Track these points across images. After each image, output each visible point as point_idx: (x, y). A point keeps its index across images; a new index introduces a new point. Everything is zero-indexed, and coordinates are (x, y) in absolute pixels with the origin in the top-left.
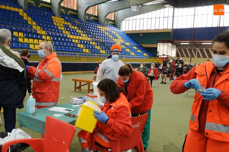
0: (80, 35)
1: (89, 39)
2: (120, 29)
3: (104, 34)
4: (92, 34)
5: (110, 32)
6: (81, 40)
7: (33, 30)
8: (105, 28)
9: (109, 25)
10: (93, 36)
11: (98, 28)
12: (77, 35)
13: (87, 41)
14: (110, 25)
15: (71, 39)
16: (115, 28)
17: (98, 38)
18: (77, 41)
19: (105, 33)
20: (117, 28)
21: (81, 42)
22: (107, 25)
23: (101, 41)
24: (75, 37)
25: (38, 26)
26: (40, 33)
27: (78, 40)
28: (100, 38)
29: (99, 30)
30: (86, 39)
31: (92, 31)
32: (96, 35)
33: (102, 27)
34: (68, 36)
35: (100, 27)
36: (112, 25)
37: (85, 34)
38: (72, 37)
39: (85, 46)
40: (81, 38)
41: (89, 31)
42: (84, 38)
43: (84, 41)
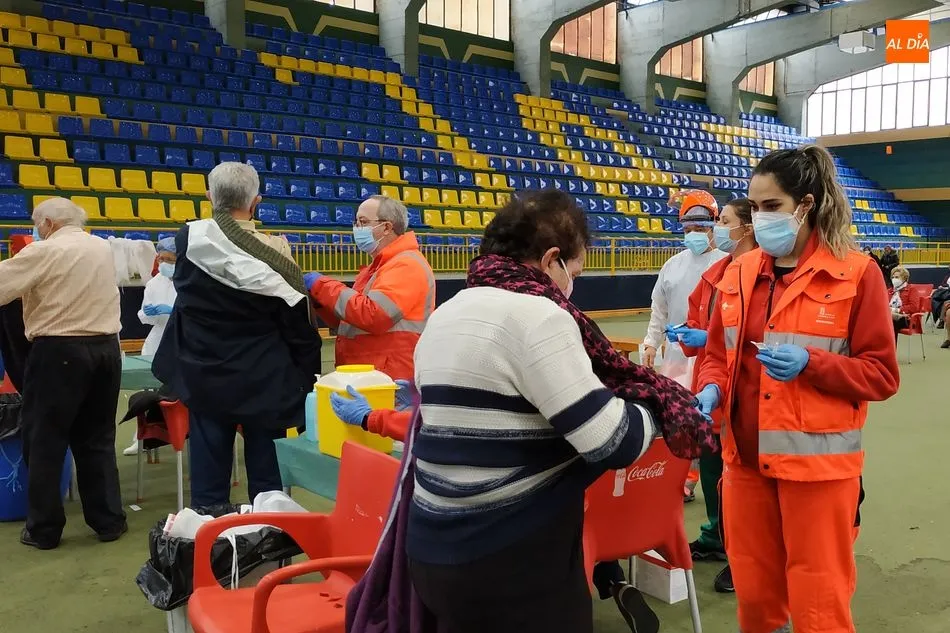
0: (628, 165)
1: (665, 178)
2: (799, 132)
3: (731, 154)
4: (678, 155)
5: (756, 143)
6: (631, 185)
7: (437, 152)
8: (737, 130)
9: (751, 117)
10: (681, 165)
11: (705, 132)
12: (617, 164)
13: (654, 187)
14: (758, 118)
15: (592, 183)
16: (780, 127)
17: (703, 172)
18: (613, 189)
19: (736, 150)
20: (787, 128)
21: (632, 191)
22: (744, 116)
23: (715, 183)
24: (605, 173)
25: (459, 135)
26: (466, 164)
27: (620, 183)
28: (712, 173)
29: (711, 138)
30: (654, 178)
31: (678, 147)
32: (695, 160)
33: (721, 128)
34: (579, 172)
35: (712, 127)
36: (766, 117)
37: (650, 157)
38: (593, 172)
39: (646, 208)
40: (630, 175)
41: (668, 146)
42: (642, 177)
43: (642, 186)
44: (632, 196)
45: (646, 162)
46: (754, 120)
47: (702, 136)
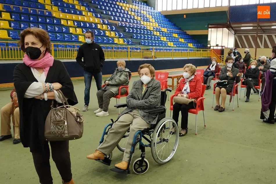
0: (81, 14)
1: (97, 20)
2: (154, 9)
3: (128, 14)
4: (104, 12)
5: (138, 11)
6: (79, 22)
8: (131, 6)
9: (137, 2)
10: (106, 16)
11: (118, 6)
12: (75, 13)
13: (91, 24)
14: (140, 3)
15: (59, 20)
16: (148, 7)
17: (114, 20)
18: (70, 23)
19: (130, 13)
20: (150, 7)
21: (78, 24)
22: (134, 2)
23: (119, 24)
24: (68, 16)
27: (74, 21)
28: (119, 20)
29: (120, 8)
30: (91, 20)
31: (105, 9)
32: (112, 15)
33: (124, 5)
34: (54, 15)
35: (121, 4)
36: (143, 3)
37: (92, 12)
38: (62, 15)
39: (84, 31)
40: (80, 18)
41: (101, 8)
42: (86, 19)
43: (85, 23)
44: (79, 26)
45: (89, 14)
46: (138, 3)
47: (116, 7)
